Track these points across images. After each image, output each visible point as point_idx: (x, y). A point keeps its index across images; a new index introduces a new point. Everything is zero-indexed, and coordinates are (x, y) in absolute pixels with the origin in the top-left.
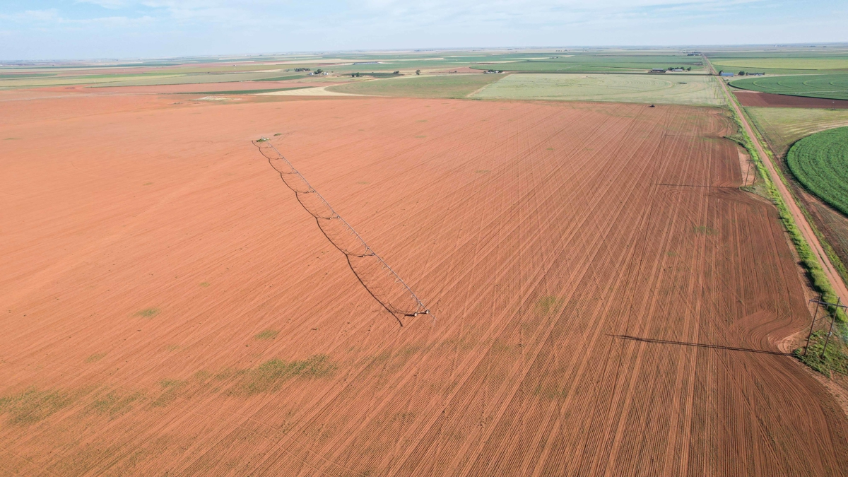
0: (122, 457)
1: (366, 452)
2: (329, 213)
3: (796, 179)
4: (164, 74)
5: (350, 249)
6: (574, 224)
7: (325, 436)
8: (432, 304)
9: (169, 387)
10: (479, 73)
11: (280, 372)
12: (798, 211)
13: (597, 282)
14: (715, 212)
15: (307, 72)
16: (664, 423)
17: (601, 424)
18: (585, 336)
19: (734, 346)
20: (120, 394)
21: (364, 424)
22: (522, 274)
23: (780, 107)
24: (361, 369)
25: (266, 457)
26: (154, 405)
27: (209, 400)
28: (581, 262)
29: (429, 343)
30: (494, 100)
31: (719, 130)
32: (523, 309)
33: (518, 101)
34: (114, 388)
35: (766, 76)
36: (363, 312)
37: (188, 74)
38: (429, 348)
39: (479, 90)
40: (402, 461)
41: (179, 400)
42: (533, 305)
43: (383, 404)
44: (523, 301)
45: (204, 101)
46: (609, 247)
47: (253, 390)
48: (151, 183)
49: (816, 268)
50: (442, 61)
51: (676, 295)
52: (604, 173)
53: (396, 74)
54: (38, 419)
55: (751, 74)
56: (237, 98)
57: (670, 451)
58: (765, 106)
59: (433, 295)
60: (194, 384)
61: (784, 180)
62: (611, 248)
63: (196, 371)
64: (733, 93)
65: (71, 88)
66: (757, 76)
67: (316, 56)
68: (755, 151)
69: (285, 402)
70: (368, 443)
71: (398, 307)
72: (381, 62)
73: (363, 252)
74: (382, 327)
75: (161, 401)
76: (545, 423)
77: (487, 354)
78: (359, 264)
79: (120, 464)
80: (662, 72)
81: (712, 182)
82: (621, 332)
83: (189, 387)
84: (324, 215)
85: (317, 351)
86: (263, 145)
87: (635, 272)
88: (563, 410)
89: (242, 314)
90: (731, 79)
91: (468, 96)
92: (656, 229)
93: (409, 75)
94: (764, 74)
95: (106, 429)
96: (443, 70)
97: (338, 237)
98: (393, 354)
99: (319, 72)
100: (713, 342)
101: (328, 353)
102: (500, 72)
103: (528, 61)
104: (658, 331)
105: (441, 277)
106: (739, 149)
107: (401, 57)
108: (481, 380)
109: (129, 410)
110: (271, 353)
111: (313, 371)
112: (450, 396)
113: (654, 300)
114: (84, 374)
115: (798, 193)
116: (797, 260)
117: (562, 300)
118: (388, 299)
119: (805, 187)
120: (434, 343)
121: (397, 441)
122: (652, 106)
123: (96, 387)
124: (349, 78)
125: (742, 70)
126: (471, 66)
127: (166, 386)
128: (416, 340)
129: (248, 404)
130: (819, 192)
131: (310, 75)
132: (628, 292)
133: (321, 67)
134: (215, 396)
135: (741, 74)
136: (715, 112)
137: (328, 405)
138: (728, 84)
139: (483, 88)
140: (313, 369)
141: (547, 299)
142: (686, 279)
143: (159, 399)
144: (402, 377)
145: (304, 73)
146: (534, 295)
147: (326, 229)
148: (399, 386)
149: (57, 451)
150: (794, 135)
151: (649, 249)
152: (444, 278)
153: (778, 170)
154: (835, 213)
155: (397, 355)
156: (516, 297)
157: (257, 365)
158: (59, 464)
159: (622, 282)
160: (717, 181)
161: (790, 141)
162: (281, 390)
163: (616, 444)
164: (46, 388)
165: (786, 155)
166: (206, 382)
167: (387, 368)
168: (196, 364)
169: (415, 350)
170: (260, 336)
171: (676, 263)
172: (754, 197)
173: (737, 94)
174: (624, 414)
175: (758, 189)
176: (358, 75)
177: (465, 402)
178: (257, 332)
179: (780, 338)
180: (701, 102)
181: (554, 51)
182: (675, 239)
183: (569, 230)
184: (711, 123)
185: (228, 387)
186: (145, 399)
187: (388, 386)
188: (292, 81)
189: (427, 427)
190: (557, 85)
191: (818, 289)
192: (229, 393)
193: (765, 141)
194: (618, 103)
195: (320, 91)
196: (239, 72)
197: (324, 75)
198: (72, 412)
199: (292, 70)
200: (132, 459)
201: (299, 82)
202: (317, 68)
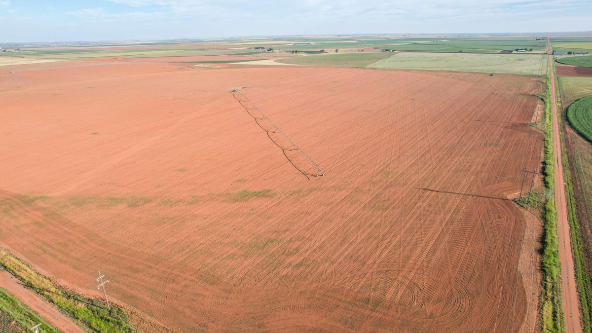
1: (287, 224)
2: (274, 130)
3: (567, 119)
5: (285, 147)
6: (415, 139)
7: (269, 217)
8: (326, 172)
9: (195, 198)
10: (379, 51)
11: (248, 195)
12: (558, 137)
13: (419, 166)
14: (504, 136)
15: (263, 50)
16: (433, 221)
17: (401, 220)
18: (404, 188)
19: (484, 196)
20: (173, 200)
21: (287, 214)
22: (378, 161)
23: (583, 76)
24: (287, 195)
25: (242, 223)
26: (190, 204)
27: (215, 203)
28: (413, 157)
29: (322, 187)
30: (384, 69)
31: (532, 91)
32: (374, 176)
33: (400, 70)
34: (170, 197)
35: (589, 55)
36: (290, 174)
38: (322, 189)
39: (376, 63)
40: (304, 227)
41: (201, 203)
42: (380, 174)
43: (297, 208)
44: (375, 173)
45: (197, 67)
46: (431, 151)
47: (235, 201)
48: (172, 112)
49: (550, 165)
50: (354, 43)
51: (462, 173)
52: (443, 113)
53: (322, 51)
54: (139, 206)
55: (577, 54)
56: (218, 66)
57: (432, 231)
58: (576, 76)
59: (327, 168)
60: (207, 197)
61: (560, 120)
62: (433, 151)
63: (207, 193)
64: (555, 66)
66: (581, 55)
67: (269, 39)
68: (550, 103)
69: (250, 205)
70: (288, 221)
71: (308, 173)
72: (313, 43)
73: (292, 148)
74: (299, 180)
75: (192, 203)
76: (374, 219)
77: (351, 193)
78: (289, 153)
80: (510, 52)
81: (510, 120)
82: (425, 187)
83: (204, 199)
84: (272, 131)
85: (266, 188)
86: (236, 93)
87: (442, 163)
88: (384, 215)
89: (228, 172)
90: (559, 57)
91: (368, 67)
92: (463, 143)
93: (331, 52)
94: (587, 53)
95: (169, 211)
96: (354, 49)
97: (279, 141)
98: (304, 190)
99: (270, 50)
100: (473, 194)
101: (271, 189)
102: (393, 51)
103: (416, 44)
104: (445, 188)
105: (333, 161)
106: (540, 102)
107: (326, 40)
108: (346, 202)
109: (178, 205)
110: (243, 187)
112: (330, 207)
113: (448, 175)
114: (155, 192)
115: (564, 128)
116: (542, 161)
117: (397, 173)
118: (303, 169)
119: (570, 124)
120: (325, 187)
121: (302, 221)
122: (492, 75)
123: (162, 197)
124: (291, 54)
125: (570, 51)
126: (374, 47)
128: (316, 185)
129: (233, 205)
130: (578, 127)
131: (264, 52)
132: (435, 171)
133: (272, 47)
134: (217, 202)
135: (570, 53)
136: (535, 79)
137: (271, 207)
138: (556, 61)
139: (379, 62)
140: (264, 194)
141: (389, 172)
142: (470, 167)
144: (307, 199)
145: (261, 50)
146: (383, 170)
147: (273, 137)
148: (305, 203)
149: (150, 216)
150: (583, 95)
151: (455, 152)
152: (335, 161)
153: (559, 115)
154: (581, 139)
156: (372, 170)
157: (237, 192)
158: (152, 221)
159: (433, 167)
160: (514, 120)
161: (577, 98)
162: (249, 201)
163: (406, 227)
164: (140, 196)
165: (569, 106)
166: (213, 197)
167: (300, 195)
168: (207, 190)
169: (315, 189)
170: (238, 181)
171: (468, 159)
172: (533, 129)
173: (557, 67)
174: (414, 217)
175: (539, 126)
176: (296, 52)
177: (336, 210)
178: (236, 180)
179: (511, 193)
180: (528, 72)
181: (436, 37)
182: (473, 148)
183: (411, 142)
184: (528, 87)
185: (223, 199)
186: (185, 202)
187: (300, 202)
188: (252, 55)
189: (317, 217)
190: (431, 61)
191: (545, 174)
192: (224, 201)
193: (560, 97)
194: (468, 72)
195: (271, 62)
196: (218, 49)
197: (273, 52)
198: (153, 204)
199: (252, 48)
200: (182, 221)
201: (258, 56)
202: (269, 47)
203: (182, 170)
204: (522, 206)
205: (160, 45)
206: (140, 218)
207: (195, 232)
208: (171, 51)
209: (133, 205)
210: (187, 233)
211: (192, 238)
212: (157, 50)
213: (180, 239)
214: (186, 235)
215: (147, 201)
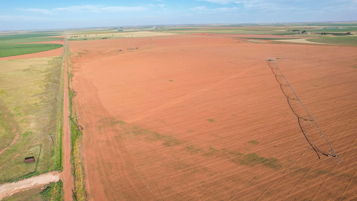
0: (191, 169)
2: (294, 97)
4: (236, 30)
5: (301, 115)
8: (340, 153)
11: (255, 159)
15: (298, 32)
20: (195, 147)
26: (205, 155)
27: (224, 160)
29: (333, 172)
34: (194, 144)
36: (300, 146)
37: (246, 30)
38: (333, 174)
41: (214, 156)
45: (250, 41)
47: (242, 163)
48: (223, 72)
53: (348, 34)
54: (170, 146)
56: (264, 41)
59: (342, 149)
60: (221, 152)
65: (204, 34)
67: (304, 24)
69: (254, 173)
71: (319, 149)
72: (340, 28)
73: (307, 118)
75: (207, 155)
78: (304, 123)
79: (190, 171)
86: (271, 62)
89: (245, 131)
95: (188, 157)
97: (296, 109)
98: (311, 170)
99: (304, 32)
101: (279, 158)
105: (350, 141)
107: (353, 25)
109: (197, 153)
110: (254, 150)
111: (270, 164)
114: (186, 136)
123: (189, 142)
124: (319, 35)
127: (211, 149)
128: (326, 168)
131: (299, 33)
133: (306, 30)
134: (228, 160)
143: (207, 153)
145: (297, 32)
147: (291, 104)
149: (173, 159)
152: (352, 142)
155: (313, 171)
157: (247, 153)
158: (173, 163)
162: (254, 167)
166: (225, 153)
168: (224, 145)
169: (324, 172)
170: (251, 142)
176: (325, 34)
178: (250, 140)
185: (233, 158)
186: (203, 151)
187: (304, 184)
188: (289, 35)
192: (233, 161)
195: (303, 41)
196: (267, 30)
197: (306, 33)
198: (179, 148)
199: (291, 30)
200: (193, 171)
201: (293, 36)
202: (304, 30)
203: (211, 120)
205: (232, 27)
207: (199, 187)
209: (167, 144)
213: (184, 190)
215: (177, 143)
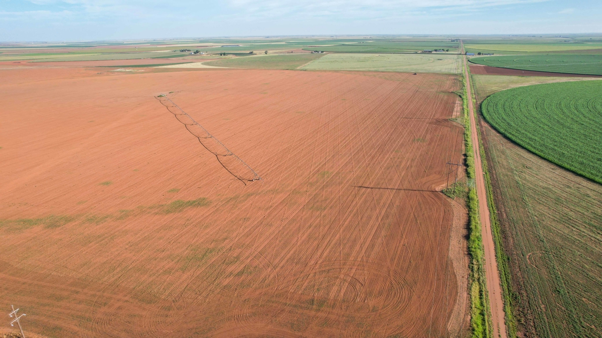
1: (226, 232)
2: (206, 135)
3: (482, 114)
5: (218, 152)
6: (348, 138)
7: (207, 227)
8: (263, 176)
9: (124, 213)
10: (308, 53)
11: (182, 205)
12: (475, 130)
13: (353, 164)
14: (430, 131)
15: (189, 52)
16: (370, 218)
17: (339, 219)
18: (340, 187)
19: (415, 189)
20: (99, 216)
21: (225, 222)
22: (314, 161)
23: (491, 75)
24: (224, 202)
25: (177, 235)
26: (118, 219)
27: (146, 217)
28: (347, 156)
29: (259, 191)
30: (314, 71)
31: (450, 88)
32: (311, 177)
33: (330, 71)
34: (95, 214)
35: (494, 55)
36: (225, 180)
37: (103, 53)
38: (259, 194)
39: (306, 64)
40: (243, 234)
41: (131, 217)
42: (317, 175)
43: (234, 215)
44: (311, 174)
45: (118, 72)
46: (364, 149)
47: (168, 212)
48: (93, 121)
49: (471, 156)
50: (283, 45)
51: (393, 169)
52: (373, 112)
53: (251, 53)
54: (59, 226)
55: (485, 54)
56: (142, 70)
57: (369, 227)
58: (486, 74)
59: (264, 172)
60: (137, 211)
61: (476, 115)
62: (365, 149)
63: (137, 206)
64: (469, 66)
66: (489, 56)
67: (195, 41)
68: (467, 99)
69: (185, 216)
70: (227, 229)
71: (244, 178)
72: (241, 45)
73: (226, 153)
74: (235, 186)
75: (121, 218)
76: (313, 219)
77: (289, 195)
78: (223, 159)
79: (106, 240)
80: (430, 52)
81: (434, 116)
82: (360, 185)
83: (134, 212)
84: (203, 136)
85: (201, 196)
86: (162, 99)
87: (375, 160)
88: (322, 215)
89: (159, 182)
90: (471, 57)
91: (298, 68)
92: (393, 140)
93: (259, 54)
94: (493, 54)
95: (95, 229)
96: (284, 51)
97: (211, 147)
99: (197, 52)
100: (405, 188)
101: (207, 197)
102: (322, 52)
103: (343, 45)
104: (378, 184)
105: (269, 164)
106: (458, 98)
107: (255, 41)
108: (284, 205)
109: (105, 221)
110: (176, 198)
111: (199, 204)
112: (268, 211)
113: (381, 171)
114: (78, 209)
115: (479, 122)
116: (463, 153)
117: (332, 173)
118: (239, 174)
119: (484, 118)
120: (262, 191)
121: (241, 227)
122: (415, 74)
123: (86, 214)
124: (219, 56)
125: (480, 51)
126: (303, 48)
128: (253, 190)
129: (166, 217)
130: (490, 121)
131: (191, 54)
132: (368, 168)
133: (199, 49)
134: (149, 215)
135: (479, 54)
136: (453, 78)
137: (207, 216)
138: (469, 61)
139: (309, 63)
140: (199, 203)
141: (325, 172)
142: (401, 162)
144: (245, 205)
145: (187, 53)
146: (318, 171)
147: (205, 143)
148: (243, 208)
149: (73, 236)
150: (493, 91)
151: (386, 149)
152: (271, 164)
153: (475, 110)
154: (494, 131)
155: (242, 197)
156: (309, 172)
157: (169, 203)
158: (76, 241)
159: (366, 164)
160: (437, 116)
161: (488, 94)
162: (183, 211)
163: (345, 225)
164: (59, 215)
165: (483, 102)
166: (143, 210)
167: (238, 202)
168: (137, 203)
169: (252, 194)
170: (170, 191)
171: (398, 155)
172: (454, 124)
173: (470, 67)
174: (352, 215)
175: (459, 120)
176: (224, 54)
177: (275, 213)
178: (168, 190)
179: (439, 185)
180: (446, 71)
181: (362, 38)
182: (402, 145)
183: (344, 141)
184: (447, 84)
185: (155, 211)
186: (112, 217)
187: (237, 208)
188: (178, 58)
189: (256, 222)
190: (358, 61)
191: (467, 165)
192: (156, 214)
193: (475, 94)
194: (394, 72)
195: (198, 65)
196: (140, 52)
197: (201, 54)
198: (76, 223)
199: (178, 51)
200: (111, 238)
201: (184, 59)
202: (196, 49)
203: (107, 183)
204: (450, 197)
205: (73, 48)
206: (61, 240)
207: (126, 249)
208: (86, 55)
209: (53, 225)
210: (117, 250)
211: (124, 255)
212: (69, 53)
213: (109, 258)
214: (117, 253)
215: (68, 220)
